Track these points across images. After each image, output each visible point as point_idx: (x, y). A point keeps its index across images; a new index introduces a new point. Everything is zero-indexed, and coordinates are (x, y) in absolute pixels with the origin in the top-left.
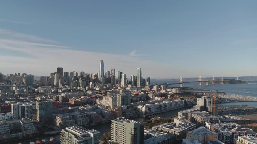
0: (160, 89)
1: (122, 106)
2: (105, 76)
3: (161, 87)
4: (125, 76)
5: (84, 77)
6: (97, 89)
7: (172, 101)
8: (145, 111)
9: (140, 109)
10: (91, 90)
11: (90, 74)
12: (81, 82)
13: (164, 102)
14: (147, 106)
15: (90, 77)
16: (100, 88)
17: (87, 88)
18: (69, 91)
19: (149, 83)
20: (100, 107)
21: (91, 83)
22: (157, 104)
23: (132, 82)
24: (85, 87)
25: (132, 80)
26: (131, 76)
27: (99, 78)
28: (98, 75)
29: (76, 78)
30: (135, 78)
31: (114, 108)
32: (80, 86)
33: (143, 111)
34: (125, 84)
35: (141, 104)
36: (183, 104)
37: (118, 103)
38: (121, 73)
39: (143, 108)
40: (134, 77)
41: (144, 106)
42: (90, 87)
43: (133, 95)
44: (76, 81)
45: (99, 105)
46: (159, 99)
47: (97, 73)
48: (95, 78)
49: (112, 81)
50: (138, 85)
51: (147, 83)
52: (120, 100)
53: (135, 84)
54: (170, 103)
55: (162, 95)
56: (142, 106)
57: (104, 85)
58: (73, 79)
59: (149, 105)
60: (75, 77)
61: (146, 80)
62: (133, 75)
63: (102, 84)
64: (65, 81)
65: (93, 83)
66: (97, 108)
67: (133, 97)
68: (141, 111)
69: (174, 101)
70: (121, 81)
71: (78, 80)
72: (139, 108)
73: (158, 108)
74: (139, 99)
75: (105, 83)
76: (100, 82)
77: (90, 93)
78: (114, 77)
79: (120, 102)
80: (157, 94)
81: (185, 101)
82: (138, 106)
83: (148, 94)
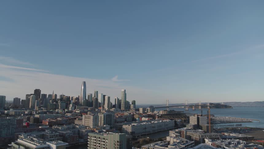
0: (146, 111)
1: (105, 126)
2: (87, 99)
3: (148, 109)
4: (109, 98)
5: (64, 99)
6: (77, 112)
7: (161, 121)
8: (131, 131)
9: (126, 129)
10: (71, 112)
11: (71, 97)
12: (59, 104)
13: (152, 122)
14: (134, 125)
15: (71, 100)
16: (81, 110)
17: (66, 110)
18: (45, 113)
19: (135, 107)
20: (78, 127)
21: (71, 105)
22: (145, 123)
23: (117, 105)
24: (64, 110)
25: (116, 103)
26: (116, 99)
27: (80, 101)
28: (80, 98)
29: (55, 100)
30: (119, 101)
31: (95, 128)
32: (58, 108)
33: (129, 131)
34: (108, 107)
35: (126, 124)
36: (174, 124)
37: (100, 123)
38: (104, 96)
39: (129, 128)
40: (118, 99)
41: (130, 125)
42: (70, 109)
43: (117, 117)
44: (54, 103)
45: (77, 125)
46: (147, 119)
47: (79, 96)
48: (76, 101)
49: (94, 104)
50: (123, 108)
51: (132, 106)
52: (102, 119)
53: (120, 107)
54: (159, 123)
55: (149, 116)
56: (128, 125)
57: (85, 108)
58: (51, 101)
59: (135, 124)
60: (53, 99)
61: (131, 103)
62: (117, 98)
63: (84, 107)
64: (42, 103)
65: (73, 106)
66: (74, 128)
67: (117, 118)
68: (127, 131)
69: (163, 121)
70: (104, 104)
71: (57, 102)
72: (124, 128)
73: (145, 128)
74: (124, 120)
75: (87, 106)
76: (81, 105)
77: (69, 115)
78: (97, 99)
79: (102, 122)
80: (144, 115)
81: (175, 122)
82: (122, 125)
83: (133, 115)
